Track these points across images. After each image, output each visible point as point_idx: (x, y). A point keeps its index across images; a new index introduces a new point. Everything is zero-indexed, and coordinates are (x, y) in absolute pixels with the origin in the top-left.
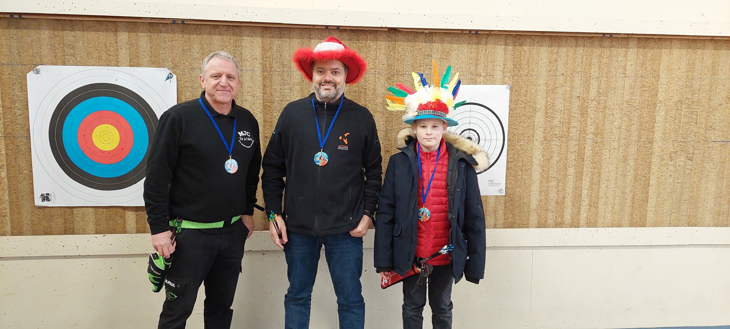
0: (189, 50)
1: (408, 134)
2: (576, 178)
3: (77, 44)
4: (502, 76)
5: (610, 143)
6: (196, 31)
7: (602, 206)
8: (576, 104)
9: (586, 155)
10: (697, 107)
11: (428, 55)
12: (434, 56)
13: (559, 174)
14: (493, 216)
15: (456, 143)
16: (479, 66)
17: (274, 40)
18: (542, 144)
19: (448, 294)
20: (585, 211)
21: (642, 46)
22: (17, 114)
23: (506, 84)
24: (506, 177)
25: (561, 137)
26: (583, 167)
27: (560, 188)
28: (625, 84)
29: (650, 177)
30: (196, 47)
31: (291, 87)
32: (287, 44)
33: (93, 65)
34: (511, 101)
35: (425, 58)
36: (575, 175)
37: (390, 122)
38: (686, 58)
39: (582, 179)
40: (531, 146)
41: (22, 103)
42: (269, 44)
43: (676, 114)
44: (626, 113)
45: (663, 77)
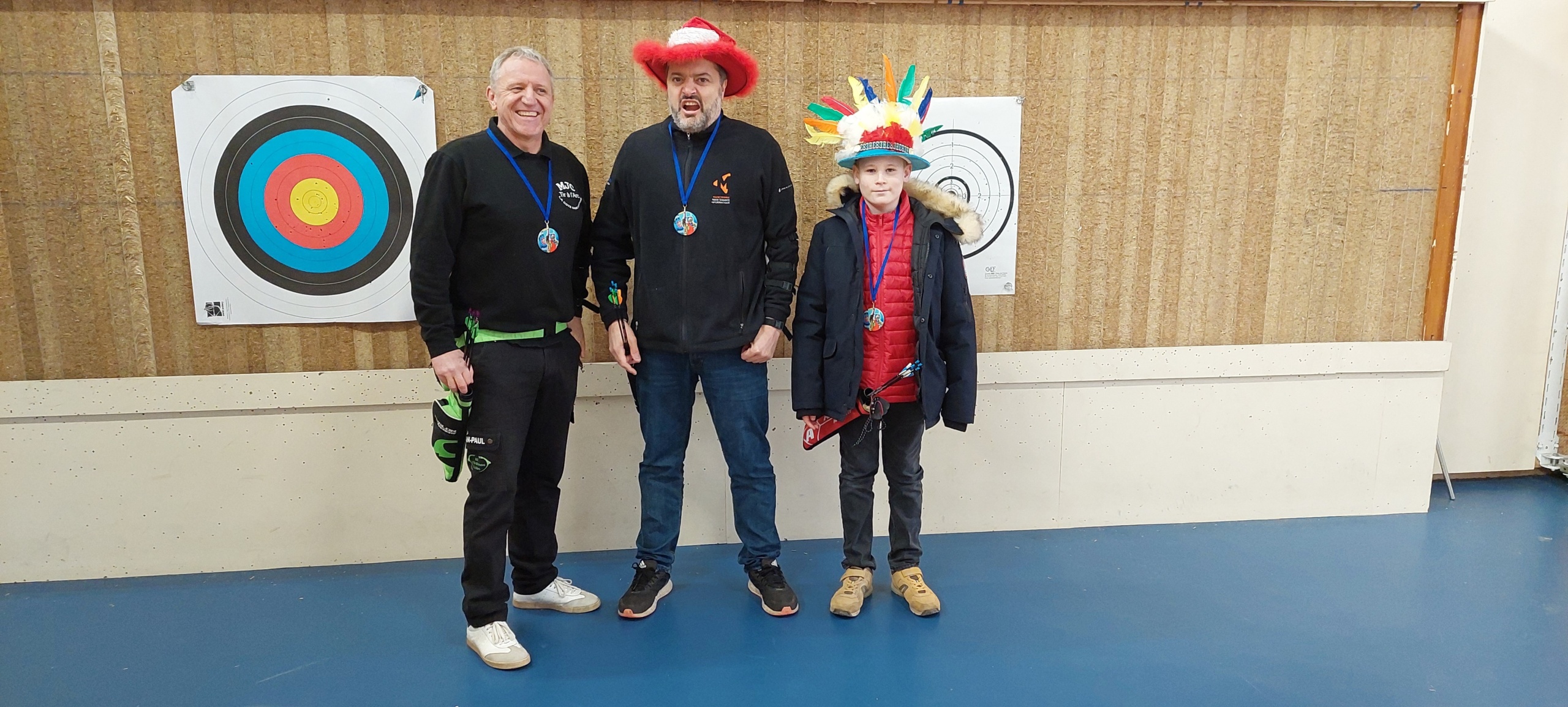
0: (454, 43)
1: (845, 185)
2: (1139, 261)
3: (257, 37)
4: (1007, 81)
5: (1198, 197)
6: (465, 10)
7: (1184, 309)
8: (1139, 127)
9: (1158, 220)
10: (1352, 130)
11: (876, 45)
12: (887, 46)
13: (1110, 254)
14: (994, 330)
15: (926, 199)
16: (967, 63)
17: (602, 22)
18: (1079, 200)
19: (915, 452)
20: (1155, 319)
21: (1255, 21)
22: (158, 163)
23: (1016, 95)
24: (1017, 262)
25: (1113, 189)
26: (1152, 241)
27: (1112, 279)
28: (1224, 92)
29: (1269, 256)
30: (466, 38)
31: (634, 107)
32: (626, 30)
33: (286, 74)
34: (1023, 125)
35: (870, 51)
36: (1138, 256)
37: (812, 167)
38: (1333, 41)
39: (1149, 263)
40: (1060, 205)
41: (164, 144)
42: (594, 30)
43: (1316, 142)
44: (1227, 142)
45: (1293, 76)
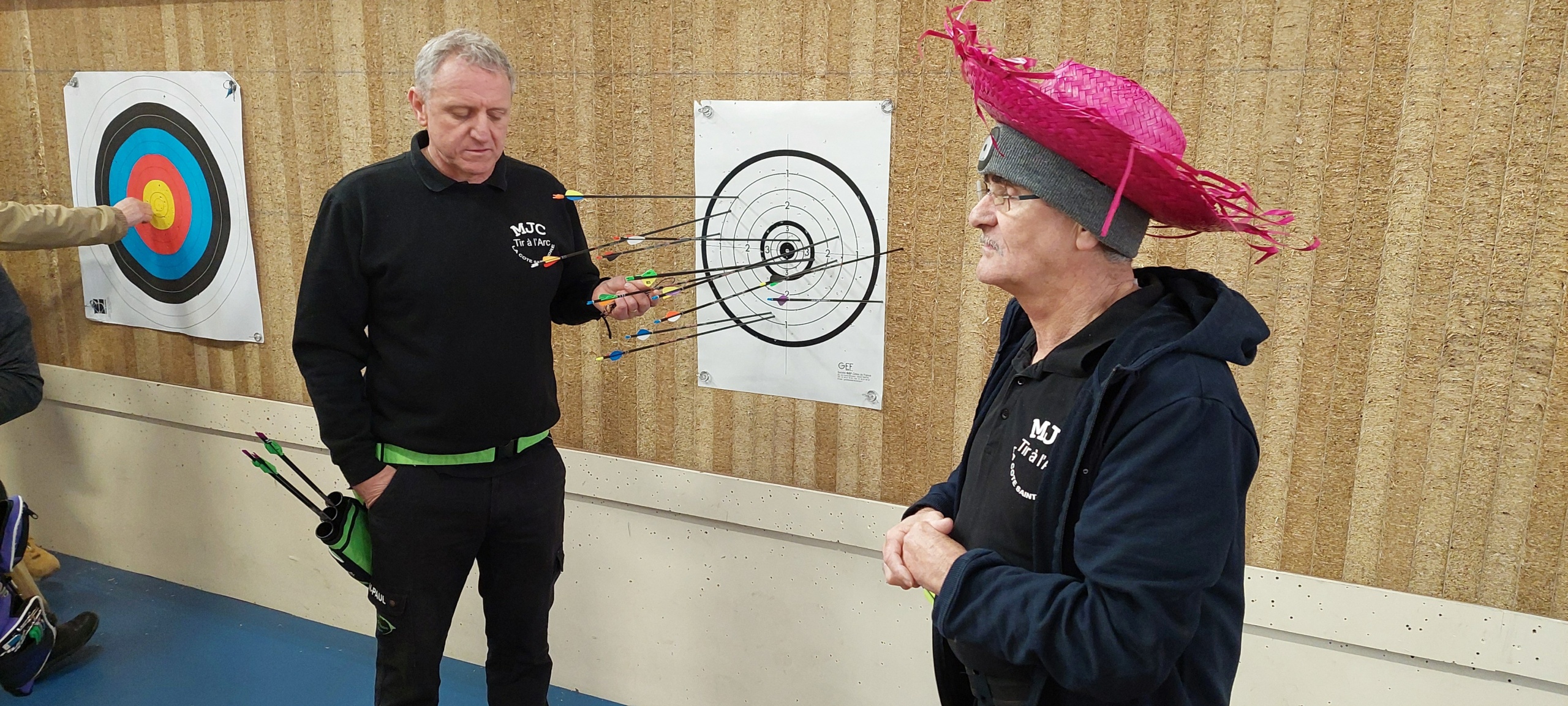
0: (256, 33)
3: (116, 31)
4: (870, 76)
11: (684, 23)
12: (699, 24)
14: (854, 460)
16: (810, 47)
23: (883, 98)
24: (886, 360)
29: (1359, 413)
34: (895, 146)
40: (953, 279)
41: (63, 140)
